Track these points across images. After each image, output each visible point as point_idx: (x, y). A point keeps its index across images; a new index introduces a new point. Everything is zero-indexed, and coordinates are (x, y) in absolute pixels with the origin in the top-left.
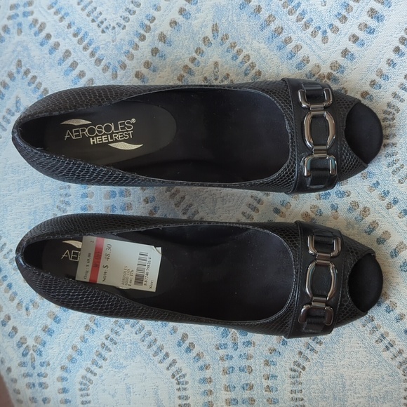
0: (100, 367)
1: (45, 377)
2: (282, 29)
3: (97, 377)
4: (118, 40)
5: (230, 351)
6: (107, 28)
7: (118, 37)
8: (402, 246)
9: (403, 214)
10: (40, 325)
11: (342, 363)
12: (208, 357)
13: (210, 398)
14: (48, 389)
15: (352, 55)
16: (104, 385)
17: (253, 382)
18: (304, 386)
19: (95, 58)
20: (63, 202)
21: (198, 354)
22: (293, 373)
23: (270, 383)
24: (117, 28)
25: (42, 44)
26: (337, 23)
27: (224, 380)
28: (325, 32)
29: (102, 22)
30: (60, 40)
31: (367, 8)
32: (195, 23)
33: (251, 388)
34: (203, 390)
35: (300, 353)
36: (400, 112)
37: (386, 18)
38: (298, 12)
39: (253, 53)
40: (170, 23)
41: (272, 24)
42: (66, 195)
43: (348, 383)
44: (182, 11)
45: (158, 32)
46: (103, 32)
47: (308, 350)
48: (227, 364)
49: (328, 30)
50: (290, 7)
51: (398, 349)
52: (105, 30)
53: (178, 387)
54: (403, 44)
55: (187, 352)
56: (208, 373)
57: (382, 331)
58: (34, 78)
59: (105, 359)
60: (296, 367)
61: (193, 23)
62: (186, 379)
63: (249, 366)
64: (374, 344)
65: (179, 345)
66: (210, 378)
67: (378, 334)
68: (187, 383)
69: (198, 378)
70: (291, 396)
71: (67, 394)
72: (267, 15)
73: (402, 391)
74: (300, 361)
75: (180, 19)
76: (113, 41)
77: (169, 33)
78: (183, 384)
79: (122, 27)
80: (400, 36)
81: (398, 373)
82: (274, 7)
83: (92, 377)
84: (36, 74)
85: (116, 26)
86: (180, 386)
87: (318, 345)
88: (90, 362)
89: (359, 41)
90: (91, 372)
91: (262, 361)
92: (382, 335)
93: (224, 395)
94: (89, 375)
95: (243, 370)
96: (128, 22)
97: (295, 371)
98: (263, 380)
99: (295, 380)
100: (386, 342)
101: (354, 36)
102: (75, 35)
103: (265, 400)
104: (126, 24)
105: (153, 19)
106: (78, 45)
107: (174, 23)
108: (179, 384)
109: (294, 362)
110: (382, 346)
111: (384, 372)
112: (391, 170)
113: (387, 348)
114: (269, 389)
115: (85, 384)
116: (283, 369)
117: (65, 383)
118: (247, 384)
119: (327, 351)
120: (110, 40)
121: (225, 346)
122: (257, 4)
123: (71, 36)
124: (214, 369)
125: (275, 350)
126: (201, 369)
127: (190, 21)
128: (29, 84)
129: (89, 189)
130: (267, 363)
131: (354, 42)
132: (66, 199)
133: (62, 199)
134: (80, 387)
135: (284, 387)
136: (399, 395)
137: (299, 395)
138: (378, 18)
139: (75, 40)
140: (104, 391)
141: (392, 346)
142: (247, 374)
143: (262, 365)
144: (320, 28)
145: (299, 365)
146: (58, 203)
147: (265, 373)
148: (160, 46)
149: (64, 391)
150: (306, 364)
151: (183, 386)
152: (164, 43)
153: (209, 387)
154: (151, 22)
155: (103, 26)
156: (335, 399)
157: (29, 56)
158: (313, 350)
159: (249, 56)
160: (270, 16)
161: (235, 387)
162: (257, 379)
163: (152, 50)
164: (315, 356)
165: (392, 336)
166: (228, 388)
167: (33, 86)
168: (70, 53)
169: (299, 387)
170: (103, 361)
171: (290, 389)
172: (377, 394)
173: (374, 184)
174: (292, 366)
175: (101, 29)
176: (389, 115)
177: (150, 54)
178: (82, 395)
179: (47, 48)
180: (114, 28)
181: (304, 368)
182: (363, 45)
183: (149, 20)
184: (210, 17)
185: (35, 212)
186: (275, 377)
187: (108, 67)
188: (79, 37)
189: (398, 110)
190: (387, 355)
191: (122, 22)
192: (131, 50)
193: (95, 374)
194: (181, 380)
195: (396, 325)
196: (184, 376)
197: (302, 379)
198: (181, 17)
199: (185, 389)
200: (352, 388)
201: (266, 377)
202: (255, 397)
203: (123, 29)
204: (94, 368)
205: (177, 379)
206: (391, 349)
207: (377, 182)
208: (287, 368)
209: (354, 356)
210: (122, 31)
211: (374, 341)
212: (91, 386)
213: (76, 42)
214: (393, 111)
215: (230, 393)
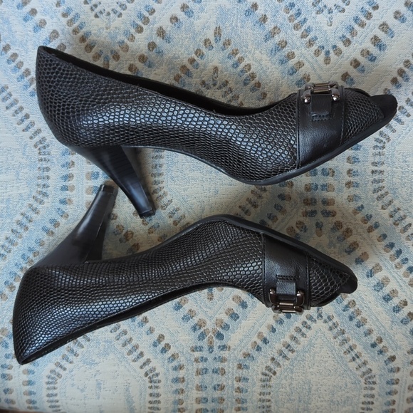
0: (71, 363)
1: (9, 369)
2: (286, 43)
3: (67, 372)
4: (112, 28)
5: (205, 354)
6: (101, 12)
7: (113, 25)
8: (378, 268)
9: (382, 238)
10: (7, 317)
11: (311, 370)
12: (182, 358)
13: (181, 397)
14: (12, 381)
15: (352, 80)
16: (73, 380)
17: (225, 383)
18: (273, 389)
19: (86, 43)
20: (40, 193)
21: (173, 355)
22: (264, 377)
23: (241, 385)
24: (112, 15)
25: (25, 19)
26: (340, 45)
27: (197, 380)
28: (328, 53)
29: (96, 6)
30: (47, 18)
31: (371, 35)
32: (197, 22)
33: (222, 388)
34: (175, 389)
35: (273, 359)
36: (390, 142)
37: (388, 47)
38: (303, 28)
39: (254, 63)
40: (171, 19)
41: (276, 36)
42: (44, 185)
43: (314, 388)
44: (184, 8)
45: (156, 26)
46: (96, 16)
47: (281, 357)
48: (201, 366)
49: (331, 51)
50: (296, 21)
51: (363, 361)
52: (98, 14)
53: (150, 385)
54: (401, 76)
55: (162, 352)
56: (181, 374)
57: (351, 343)
58: (15, 55)
59: (76, 355)
60: (267, 372)
61: (195, 22)
62: (159, 378)
63: (222, 369)
64: (342, 355)
65: (155, 345)
66: (183, 378)
67: (346, 346)
68: (159, 381)
69: (171, 377)
70: (259, 397)
71: (32, 387)
72: (272, 27)
73: (362, 397)
74: (272, 366)
75: (181, 16)
76: (107, 28)
77: (169, 29)
78: (155, 382)
79: (118, 14)
80: (399, 67)
81: (360, 381)
82: (280, 19)
83: (61, 372)
84: (16, 52)
85: (111, 12)
86: (153, 384)
87: (290, 353)
88: (61, 357)
89: (360, 67)
90: (61, 367)
91: (236, 365)
92: (350, 347)
93: (196, 394)
94: (58, 370)
95: (216, 372)
96: (124, 10)
97: (266, 375)
98: (235, 382)
99: (265, 383)
100: (353, 354)
101: (355, 61)
102: (64, 15)
103: (234, 400)
104: (123, 12)
105: (152, 12)
106: (67, 27)
107: (174, 19)
108: (151, 382)
109: (267, 367)
110: (349, 357)
111: (348, 380)
112: (375, 196)
113: (354, 359)
114: (239, 390)
115: (53, 378)
116: (254, 374)
117: (31, 375)
118: (218, 385)
119: (298, 359)
120: (104, 26)
121: (201, 349)
122: (263, 13)
123: (59, 15)
124: (188, 370)
125: (249, 355)
126: (175, 369)
127: (192, 19)
128: (8, 62)
129: (70, 182)
130: (240, 367)
131: (355, 67)
132: (44, 190)
133: (39, 189)
134: (47, 380)
135: (255, 389)
136: (358, 400)
137: (268, 397)
138: (380, 46)
139: (64, 20)
140: (73, 385)
141: (358, 357)
142: (220, 376)
143: (235, 368)
144: (323, 48)
145: (270, 370)
146: (34, 193)
147: (237, 375)
148: (158, 41)
149: (30, 383)
150: (277, 369)
151: (155, 384)
152: (163, 38)
153: (181, 386)
154: (150, 14)
155: (97, 10)
156: (300, 401)
157: (10, 30)
158: (285, 357)
159: (250, 66)
160: (275, 28)
161: (206, 387)
162: (229, 381)
163: (149, 44)
164: (287, 362)
165: (359, 349)
166: (199, 388)
167: (13, 64)
168: (57, 34)
169: (268, 390)
170: (74, 357)
171: (259, 391)
172: (339, 399)
173: (359, 207)
174: (264, 371)
175: (94, 13)
176: (380, 143)
177: (147, 48)
178: (48, 389)
179: (31, 24)
180: (109, 14)
181: (275, 373)
182: (363, 71)
183: (148, 11)
184: (214, 19)
185: (8, 200)
186: (246, 380)
187: (100, 56)
188: (69, 18)
189: (389, 140)
190: (353, 365)
191: (119, 9)
192: (126, 40)
193: (65, 369)
194: (154, 379)
195: (364, 339)
196: (157, 375)
197: (272, 383)
198: (183, 13)
199: (157, 387)
200: (317, 393)
201: (237, 379)
202: (225, 397)
203: (119, 17)
204: (64, 363)
205: (150, 378)
206: (357, 360)
207: (362, 206)
208: (259, 373)
209: (323, 364)
210: (117, 18)
211: (343, 352)
212: (59, 380)
213: (65, 23)
214: (384, 140)
215: (201, 392)
